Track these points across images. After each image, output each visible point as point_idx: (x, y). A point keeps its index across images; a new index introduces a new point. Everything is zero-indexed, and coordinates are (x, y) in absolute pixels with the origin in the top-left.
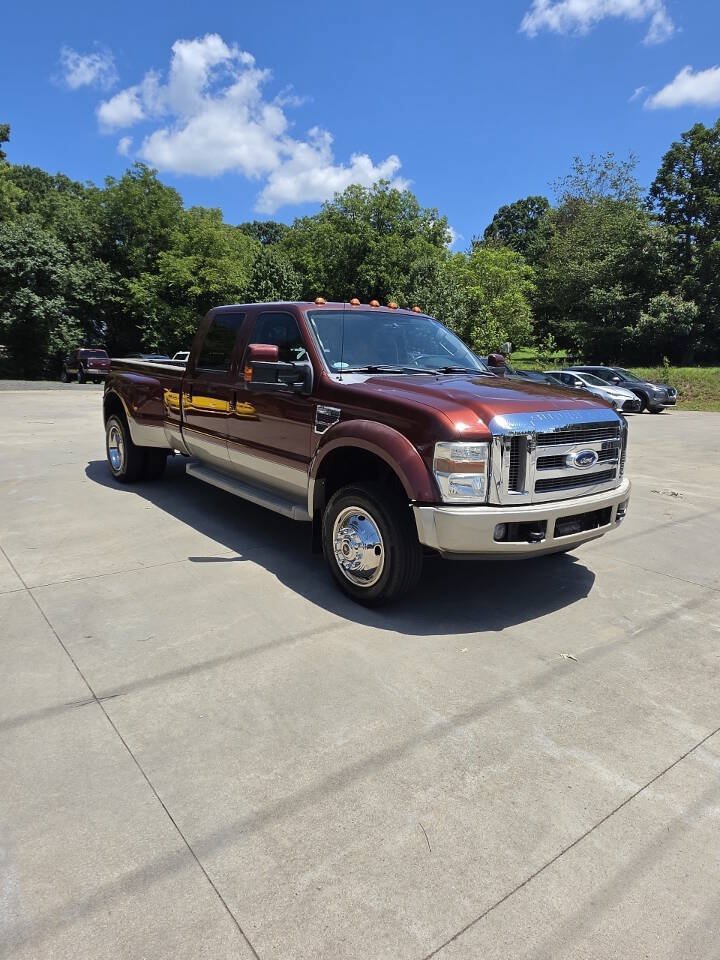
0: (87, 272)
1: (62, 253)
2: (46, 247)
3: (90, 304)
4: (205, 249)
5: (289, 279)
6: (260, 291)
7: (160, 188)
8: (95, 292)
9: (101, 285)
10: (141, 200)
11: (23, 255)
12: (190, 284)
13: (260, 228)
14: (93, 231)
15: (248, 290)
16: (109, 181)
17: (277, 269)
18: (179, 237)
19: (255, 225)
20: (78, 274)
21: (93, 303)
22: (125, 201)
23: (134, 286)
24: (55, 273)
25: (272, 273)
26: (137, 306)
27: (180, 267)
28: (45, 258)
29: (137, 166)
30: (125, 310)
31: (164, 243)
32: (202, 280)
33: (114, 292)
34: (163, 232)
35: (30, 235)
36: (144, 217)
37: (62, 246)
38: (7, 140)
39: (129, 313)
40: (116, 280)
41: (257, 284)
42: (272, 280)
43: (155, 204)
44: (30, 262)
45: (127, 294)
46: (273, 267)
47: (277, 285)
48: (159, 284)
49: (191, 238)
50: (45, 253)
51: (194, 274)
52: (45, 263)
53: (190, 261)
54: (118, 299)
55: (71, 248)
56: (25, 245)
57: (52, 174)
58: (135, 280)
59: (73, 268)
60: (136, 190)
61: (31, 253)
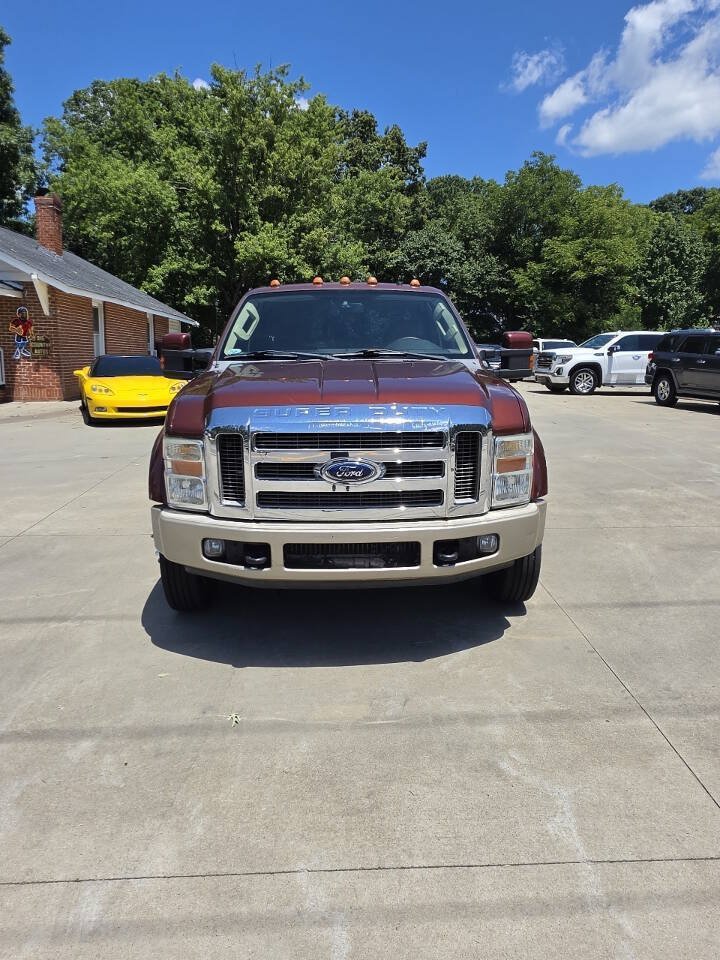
0: (477, 267)
1: (458, 251)
2: (443, 248)
3: (478, 297)
4: (594, 230)
5: (692, 252)
6: (653, 270)
7: (557, 173)
8: (483, 285)
9: (488, 278)
10: (535, 189)
11: (424, 258)
12: (575, 269)
13: (685, 196)
14: (488, 228)
15: (642, 269)
16: (508, 177)
17: (678, 243)
18: (569, 221)
19: (678, 195)
20: (469, 270)
21: (481, 296)
22: (520, 193)
23: (519, 277)
24: (448, 271)
25: (672, 248)
26: (520, 297)
27: (564, 252)
28: (442, 258)
29: (535, 156)
30: (508, 301)
31: (552, 230)
32: (588, 263)
33: (502, 284)
34: (552, 219)
35: (432, 238)
36: (536, 208)
37: (459, 245)
38: (424, 156)
39: (512, 303)
40: (502, 273)
41: (651, 263)
42: (671, 256)
43: (549, 191)
44: (429, 263)
45: (511, 285)
46: (673, 240)
47: (676, 261)
48: (544, 272)
49: (581, 221)
50: (442, 253)
51: (579, 257)
52: (441, 263)
53: (576, 245)
54: (504, 290)
55: (467, 247)
56: (427, 249)
57: (470, 179)
58: (521, 270)
59: (466, 266)
60: (531, 180)
61: (432, 254)
